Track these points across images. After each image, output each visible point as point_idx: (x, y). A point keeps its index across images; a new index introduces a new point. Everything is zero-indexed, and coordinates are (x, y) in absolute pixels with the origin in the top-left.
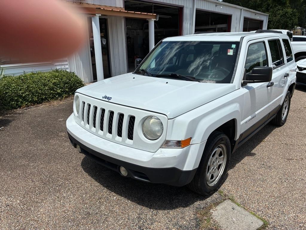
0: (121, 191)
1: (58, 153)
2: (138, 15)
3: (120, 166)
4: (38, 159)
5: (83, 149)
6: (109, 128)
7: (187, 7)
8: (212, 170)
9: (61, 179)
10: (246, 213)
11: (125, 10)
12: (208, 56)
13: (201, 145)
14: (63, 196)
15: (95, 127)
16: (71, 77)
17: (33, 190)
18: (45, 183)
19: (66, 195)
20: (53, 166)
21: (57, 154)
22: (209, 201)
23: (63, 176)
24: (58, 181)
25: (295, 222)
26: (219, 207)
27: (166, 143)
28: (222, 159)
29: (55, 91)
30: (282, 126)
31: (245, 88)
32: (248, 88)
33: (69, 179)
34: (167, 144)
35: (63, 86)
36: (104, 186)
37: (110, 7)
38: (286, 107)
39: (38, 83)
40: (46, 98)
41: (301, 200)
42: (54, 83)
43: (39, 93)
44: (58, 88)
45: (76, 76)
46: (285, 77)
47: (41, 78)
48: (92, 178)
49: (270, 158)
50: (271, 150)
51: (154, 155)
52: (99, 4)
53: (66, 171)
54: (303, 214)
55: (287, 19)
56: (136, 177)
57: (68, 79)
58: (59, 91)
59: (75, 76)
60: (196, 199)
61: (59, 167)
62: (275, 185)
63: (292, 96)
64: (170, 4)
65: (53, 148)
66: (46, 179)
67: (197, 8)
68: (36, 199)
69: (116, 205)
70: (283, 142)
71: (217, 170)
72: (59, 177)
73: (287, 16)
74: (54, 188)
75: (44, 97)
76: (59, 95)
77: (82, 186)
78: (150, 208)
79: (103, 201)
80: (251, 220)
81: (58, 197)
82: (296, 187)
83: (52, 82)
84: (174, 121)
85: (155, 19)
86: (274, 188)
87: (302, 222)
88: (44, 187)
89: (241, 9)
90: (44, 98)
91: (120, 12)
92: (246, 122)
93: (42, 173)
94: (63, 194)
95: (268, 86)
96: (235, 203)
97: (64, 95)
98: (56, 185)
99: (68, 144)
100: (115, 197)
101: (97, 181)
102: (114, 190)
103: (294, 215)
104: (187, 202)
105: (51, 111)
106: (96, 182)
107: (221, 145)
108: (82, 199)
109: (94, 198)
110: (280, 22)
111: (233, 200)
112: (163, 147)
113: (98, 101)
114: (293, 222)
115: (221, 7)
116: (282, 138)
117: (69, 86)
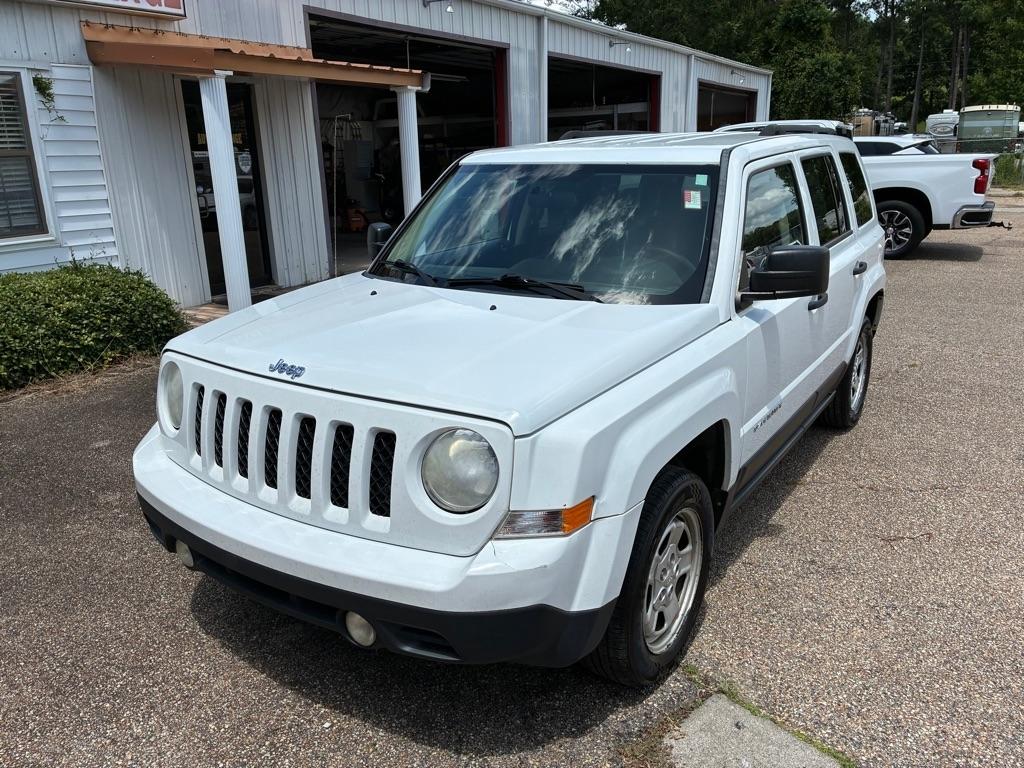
0: (348, 697)
1: (100, 572)
2: (361, 74)
3: (345, 613)
4: (24, 597)
5: (203, 556)
6: (297, 477)
7: (518, 49)
8: (660, 598)
9: (119, 668)
10: (782, 736)
11: (315, 58)
12: (614, 206)
13: (626, 521)
14: (131, 735)
15: (244, 473)
16: (133, 288)
17: (17, 720)
18: (59, 690)
19: (143, 729)
20: (82, 620)
21: (97, 575)
22: (655, 705)
23: (127, 656)
24: (108, 677)
25: (940, 753)
26: (691, 726)
27: (509, 523)
28: (688, 558)
29: (72, 339)
30: (852, 427)
31: (747, 315)
32: (755, 316)
33: (151, 668)
34: (511, 524)
35: (104, 321)
36: (283, 683)
37: (263, 45)
38: (860, 366)
39: (9, 315)
40: (39, 368)
41: (947, 677)
42: (68, 313)
43: (13, 351)
44: (83, 331)
45: (149, 285)
46: (855, 273)
47: (18, 295)
48: (236, 658)
49: (830, 539)
50: (831, 512)
51: (469, 565)
52: (221, 36)
53: (137, 636)
54: (961, 725)
55: (826, 83)
56: (407, 649)
57: (120, 296)
58: (88, 340)
59: (147, 285)
60: (611, 701)
61: (108, 624)
62: (858, 631)
63: (874, 332)
64: (465, 37)
65: (78, 553)
66: (60, 674)
67: (551, 50)
68: (32, 754)
69: (334, 751)
70: (861, 483)
71: (674, 594)
72: (109, 664)
73: (825, 75)
74: (96, 708)
75: (31, 364)
76: (87, 355)
77: (201, 689)
78: (458, 752)
79: (285, 741)
80: (802, 762)
81: (114, 742)
82: (925, 633)
83: (59, 310)
84: (534, 443)
85: (420, 88)
86: (858, 640)
87: (963, 752)
88: (56, 705)
89: (689, 56)
90: (30, 366)
91: (299, 62)
92: (755, 429)
93: (46, 650)
94: (130, 728)
95: (811, 307)
96: (742, 706)
97: (109, 354)
98: (100, 694)
99: (138, 532)
100: (326, 722)
101: (255, 668)
102: (322, 693)
103: (934, 729)
104: (583, 717)
105: (61, 416)
106: (253, 670)
107: (684, 510)
108: (205, 741)
109: (250, 732)
110: (806, 96)
111: (732, 696)
112: (501, 536)
113: (253, 383)
114: (934, 754)
115: (628, 49)
116: (856, 469)
117: (125, 319)
